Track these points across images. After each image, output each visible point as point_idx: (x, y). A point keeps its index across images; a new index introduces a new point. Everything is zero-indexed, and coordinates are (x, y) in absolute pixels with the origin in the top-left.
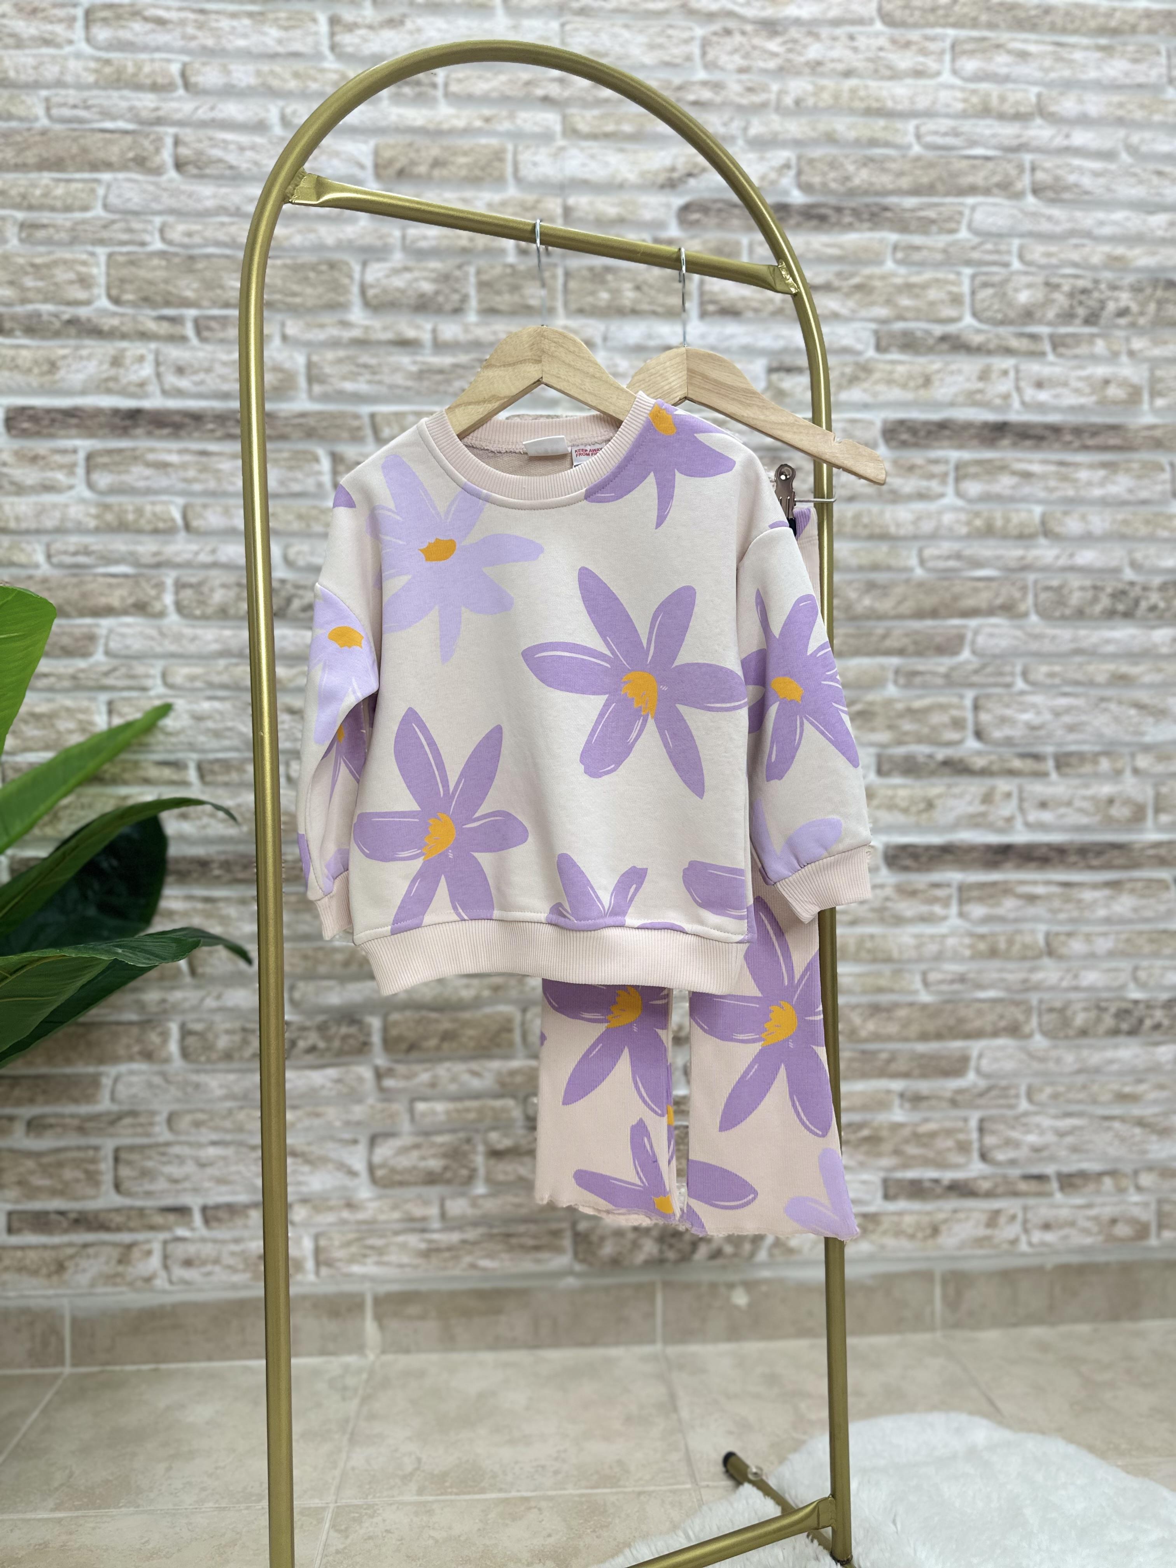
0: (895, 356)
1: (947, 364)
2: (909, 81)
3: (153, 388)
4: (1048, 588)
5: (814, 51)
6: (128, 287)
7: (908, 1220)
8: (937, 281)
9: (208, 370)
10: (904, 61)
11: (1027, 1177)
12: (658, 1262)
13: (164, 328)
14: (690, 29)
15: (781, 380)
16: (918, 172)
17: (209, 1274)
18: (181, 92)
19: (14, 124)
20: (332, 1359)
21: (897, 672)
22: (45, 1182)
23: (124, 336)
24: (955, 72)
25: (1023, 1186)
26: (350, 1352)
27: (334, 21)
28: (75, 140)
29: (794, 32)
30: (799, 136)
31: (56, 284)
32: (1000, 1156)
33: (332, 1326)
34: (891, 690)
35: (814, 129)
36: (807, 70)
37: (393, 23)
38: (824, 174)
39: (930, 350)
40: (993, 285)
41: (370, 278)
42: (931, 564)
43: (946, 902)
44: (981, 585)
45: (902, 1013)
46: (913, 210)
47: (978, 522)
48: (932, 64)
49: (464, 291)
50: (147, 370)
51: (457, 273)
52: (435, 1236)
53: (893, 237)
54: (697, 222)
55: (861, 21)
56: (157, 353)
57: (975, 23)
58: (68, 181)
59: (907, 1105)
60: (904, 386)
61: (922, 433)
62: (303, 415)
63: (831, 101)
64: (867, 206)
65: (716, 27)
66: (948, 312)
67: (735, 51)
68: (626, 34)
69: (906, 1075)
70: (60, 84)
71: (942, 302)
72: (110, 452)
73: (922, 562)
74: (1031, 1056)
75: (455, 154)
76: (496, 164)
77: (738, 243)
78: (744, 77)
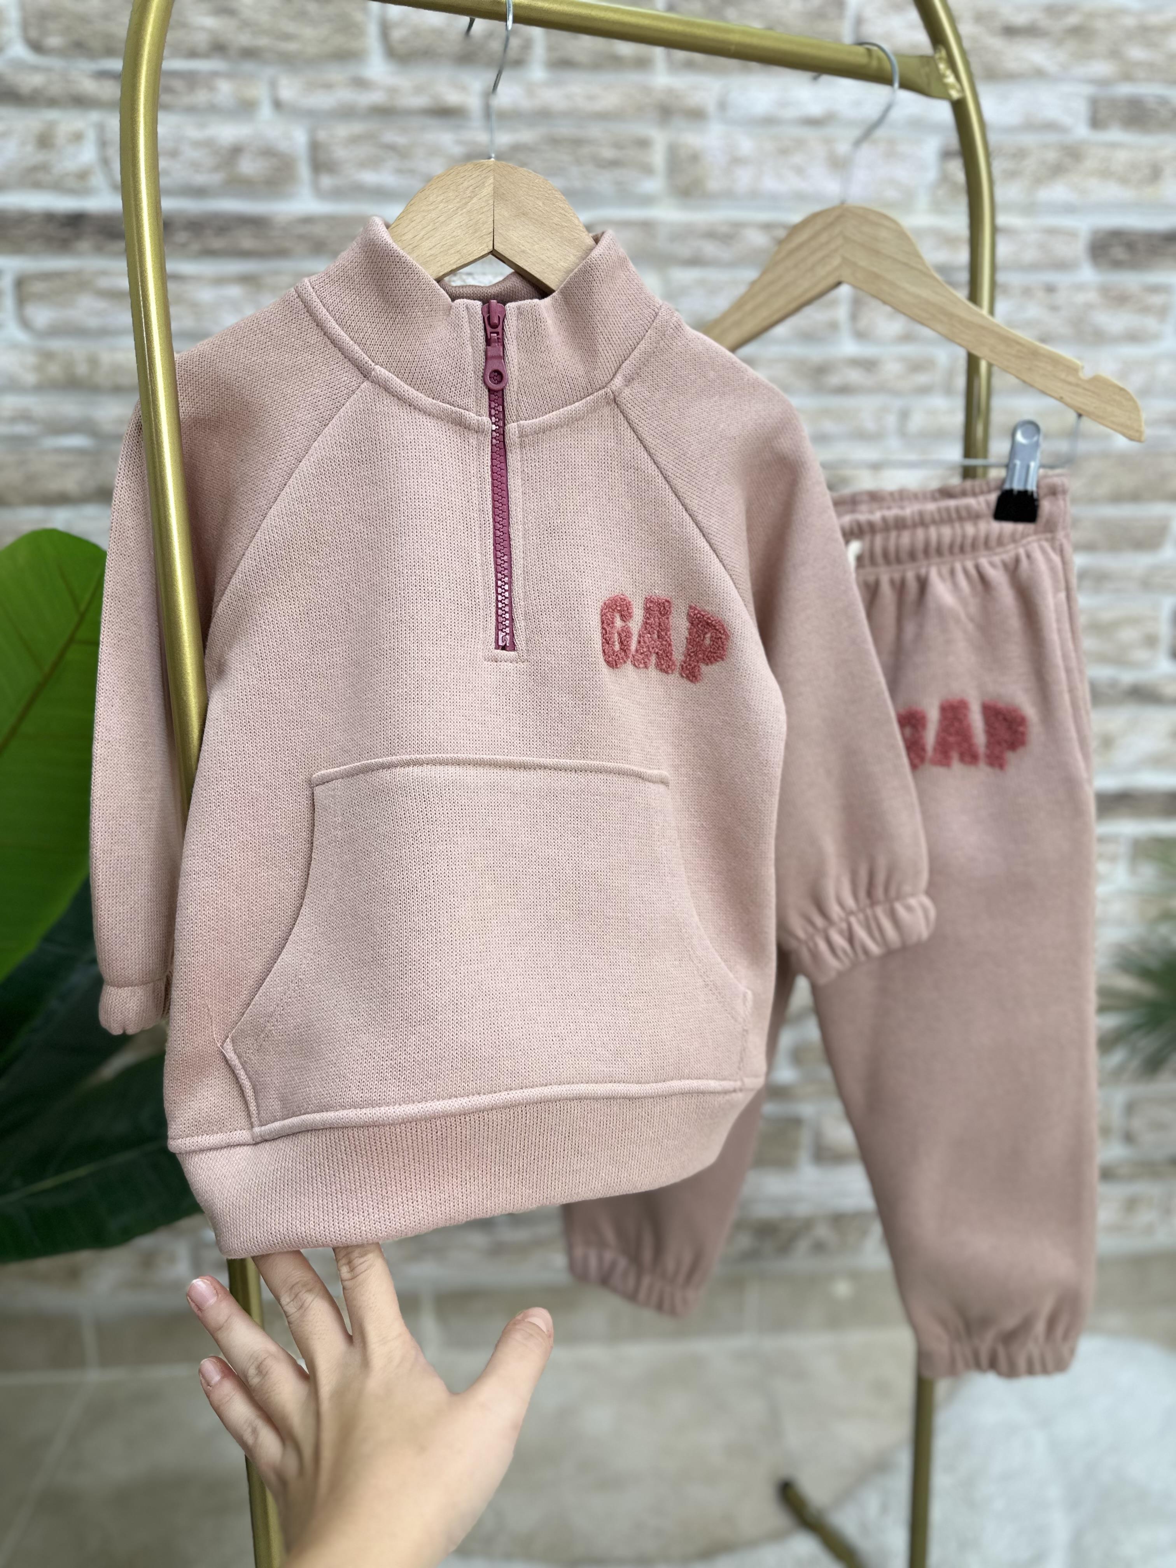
0: (1115, 134)
3: (96, 178)
6: (52, 26)
12: (751, 1255)
13: (107, 90)
15: (958, 169)
23: (52, 102)
32: (1147, 1138)
39: (1165, 127)
50: (88, 154)
56: (101, 128)
60: (1124, 180)
61: (1141, 248)
62: (308, 220)
72: (46, 276)
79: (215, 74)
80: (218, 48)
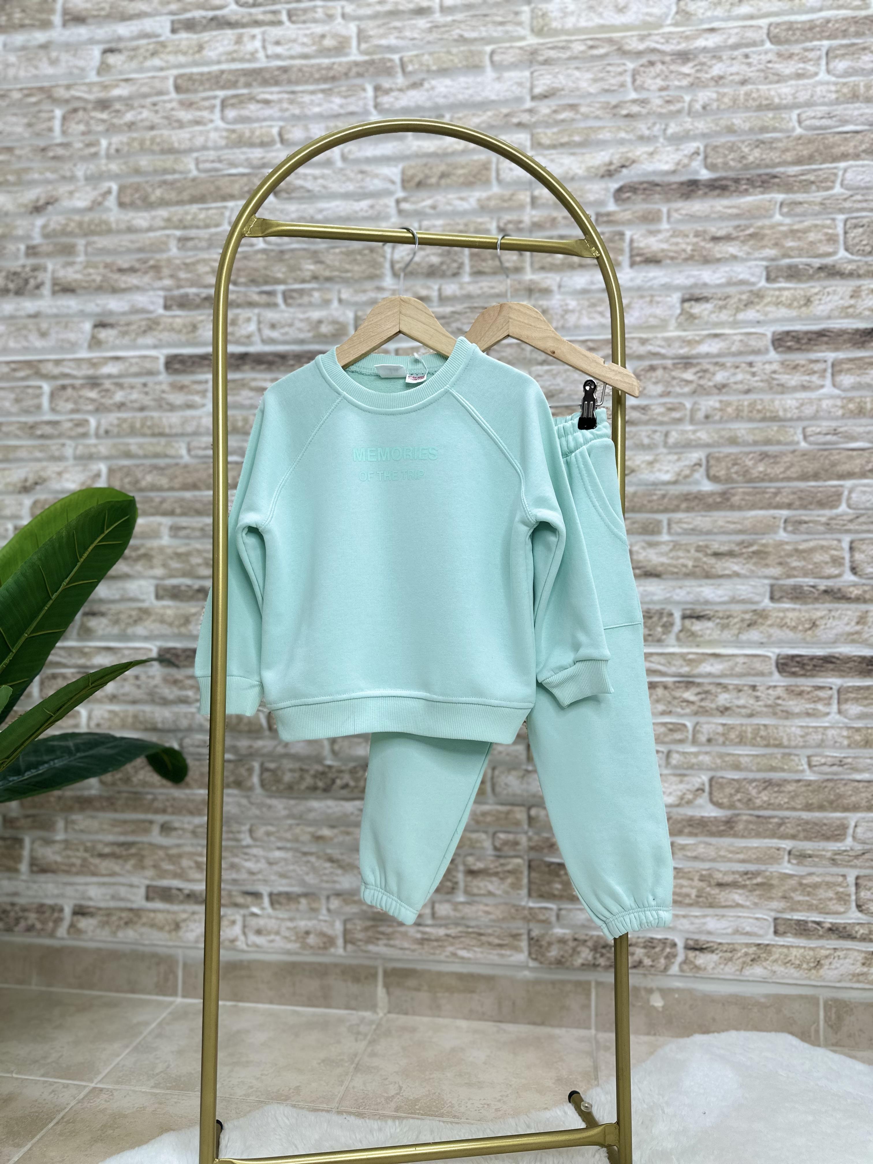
0: (782, 284)
1: (825, 288)
2: (793, 82)
3: (256, 338)
5: (717, 69)
6: (242, 273)
7: (795, 953)
8: (816, 226)
9: (291, 325)
10: (788, 68)
12: (593, 966)
13: (264, 299)
14: (624, 64)
15: (691, 307)
16: (800, 147)
17: (272, 941)
18: (278, 145)
19: (177, 176)
20: (354, 1012)
21: (786, 521)
22: (171, 867)
24: (828, 72)
26: (366, 1009)
27: (377, 89)
28: (213, 182)
29: (702, 58)
30: (706, 131)
31: (199, 275)
33: (354, 988)
34: (782, 535)
35: (717, 125)
36: (712, 83)
37: (416, 85)
38: (725, 156)
39: (811, 278)
40: (863, 226)
41: (397, 256)
42: (812, 439)
43: (828, 702)
44: (855, 453)
45: (790, 788)
46: (795, 176)
48: (810, 68)
49: (460, 260)
50: (252, 327)
52: (427, 929)
53: (780, 197)
54: (629, 198)
55: (754, 44)
56: (259, 315)
57: (845, 34)
58: (208, 209)
59: (794, 861)
60: (789, 306)
61: (804, 341)
63: (731, 104)
64: (760, 176)
65: (644, 60)
66: (826, 248)
67: (658, 76)
68: (577, 74)
69: (794, 837)
70: (205, 148)
71: (820, 241)
73: (805, 437)
75: (456, 168)
76: (484, 172)
77: (659, 211)
78: (664, 93)
79: (313, 289)
80: (315, 278)
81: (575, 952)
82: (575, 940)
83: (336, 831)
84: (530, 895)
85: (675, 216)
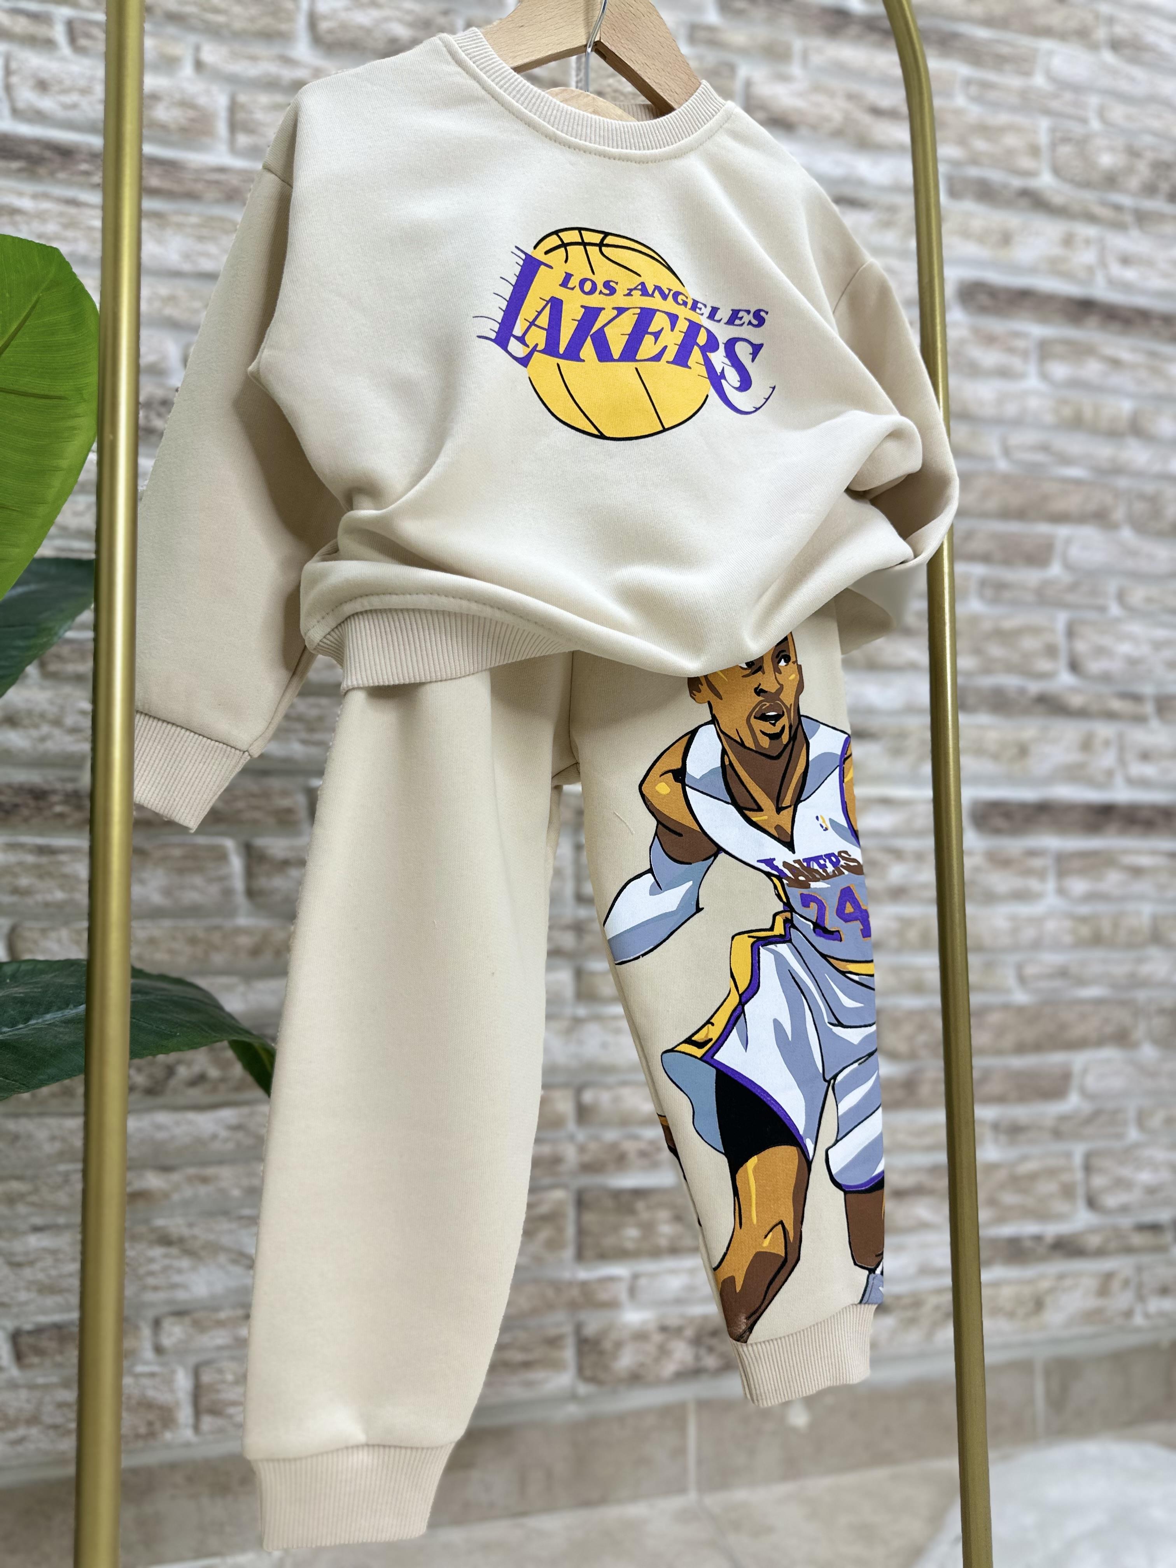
0: (969, 206)
1: (1028, 222)
4: (1142, 497)
7: (1007, 1292)
8: (1014, 126)
9: (84, 91)
11: (1142, 1228)
12: (693, 1373)
13: (22, 26)
20: (218, 1561)
21: (980, 584)
25: (1138, 1240)
26: (242, 1548)
32: (1111, 1201)
33: (214, 1509)
34: (976, 605)
39: (1009, 204)
40: (1073, 142)
41: (322, 7)
42: (1015, 455)
43: (1042, 875)
44: (1069, 486)
45: (994, 1018)
46: (987, 43)
47: (1067, 412)
51: (441, 20)
53: (965, 69)
54: (743, 11)
56: (8, 58)
59: (1003, 1138)
60: (981, 242)
61: (1002, 300)
62: (222, 170)
66: (1026, 163)
69: (1000, 1099)
71: (1020, 151)
73: (1006, 451)
74: (1143, 1070)
77: (790, 45)
81: (663, 1351)
82: (664, 1329)
83: (176, 1177)
84: (580, 1256)
85: (816, 59)
